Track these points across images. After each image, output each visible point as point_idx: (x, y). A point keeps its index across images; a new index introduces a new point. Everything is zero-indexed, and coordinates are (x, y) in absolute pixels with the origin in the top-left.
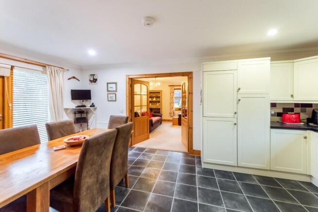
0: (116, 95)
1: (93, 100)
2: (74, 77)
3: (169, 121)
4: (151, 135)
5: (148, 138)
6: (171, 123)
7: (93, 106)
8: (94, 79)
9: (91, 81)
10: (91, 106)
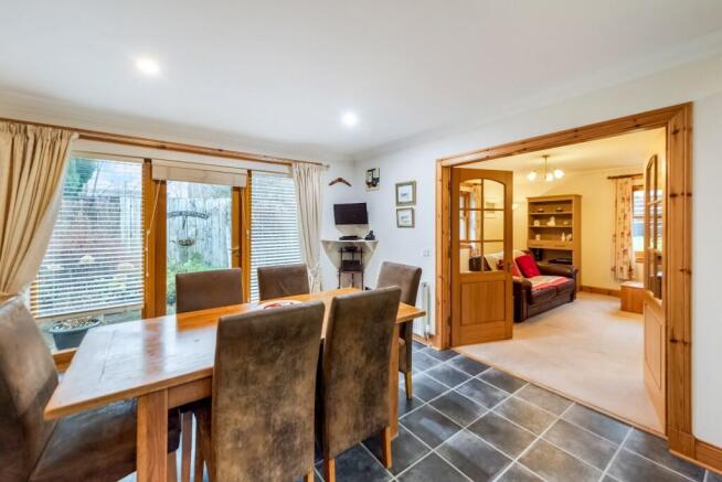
0: (413, 211)
1: (373, 225)
2: (340, 180)
3: (610, 293)
4: (517, 329)
5: (508, 336)
6: (617, 304)
7: (371, 237)
8: (374, 179)
9: (368, 184)
10: (367, 239)
